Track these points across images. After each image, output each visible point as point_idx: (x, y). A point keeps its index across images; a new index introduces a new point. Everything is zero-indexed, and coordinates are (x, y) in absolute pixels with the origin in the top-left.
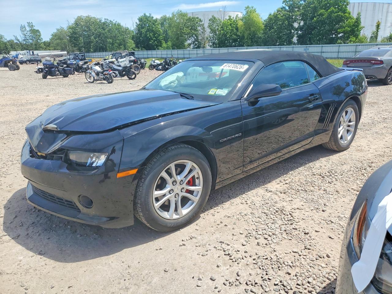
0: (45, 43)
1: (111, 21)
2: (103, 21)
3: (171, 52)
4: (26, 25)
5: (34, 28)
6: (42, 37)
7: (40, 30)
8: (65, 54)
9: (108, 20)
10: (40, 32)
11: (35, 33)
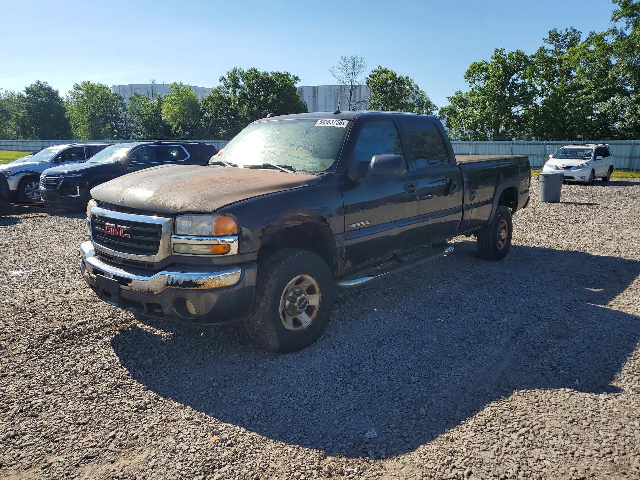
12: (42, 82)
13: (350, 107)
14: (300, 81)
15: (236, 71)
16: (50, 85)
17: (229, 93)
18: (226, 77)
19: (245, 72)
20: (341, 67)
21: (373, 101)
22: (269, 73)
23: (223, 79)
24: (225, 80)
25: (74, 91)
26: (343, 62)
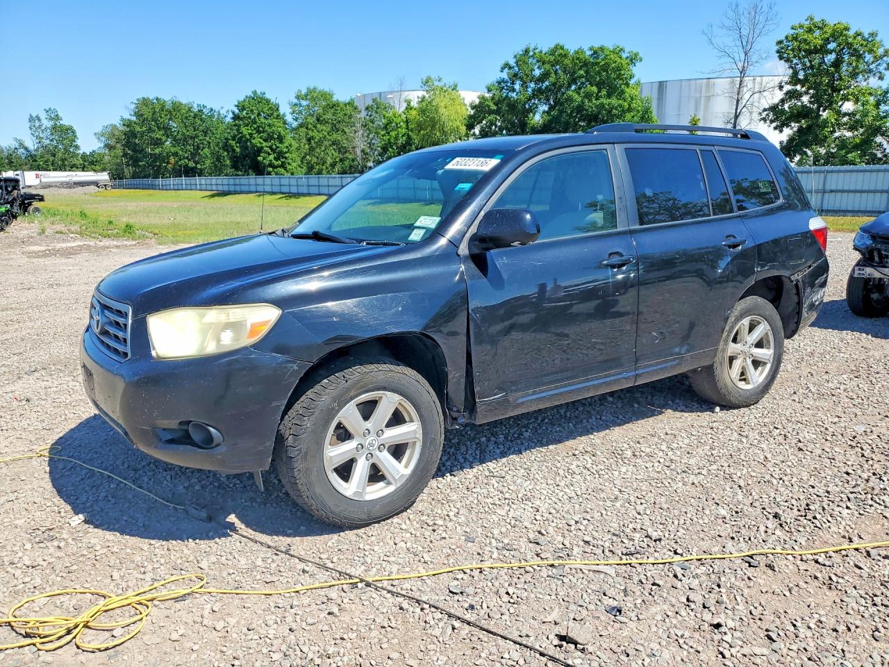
0: (84, 156)
1: (212, 110)
2: (196, 109)
3: (326, 179)
4: (43, 116)
5: (61, 122)
6: (78, 142)
7: (75, 128)
8: (105, 180)
9: (204, 107)
10: (73, 132)
11: (65, 134)
12: (259, 92)
13: (738, 101)
14: (641, 60)
15: (527, 51)
16: (267, 96)
17: (514, 90)
18: (512, 62)
19: (544, 52)
20: (728, 23)
21: (787, 88)
22: (586, 49)
23: (507, 66)
24: (510, 68)
25: (295, 101)
26: (730, 14)
